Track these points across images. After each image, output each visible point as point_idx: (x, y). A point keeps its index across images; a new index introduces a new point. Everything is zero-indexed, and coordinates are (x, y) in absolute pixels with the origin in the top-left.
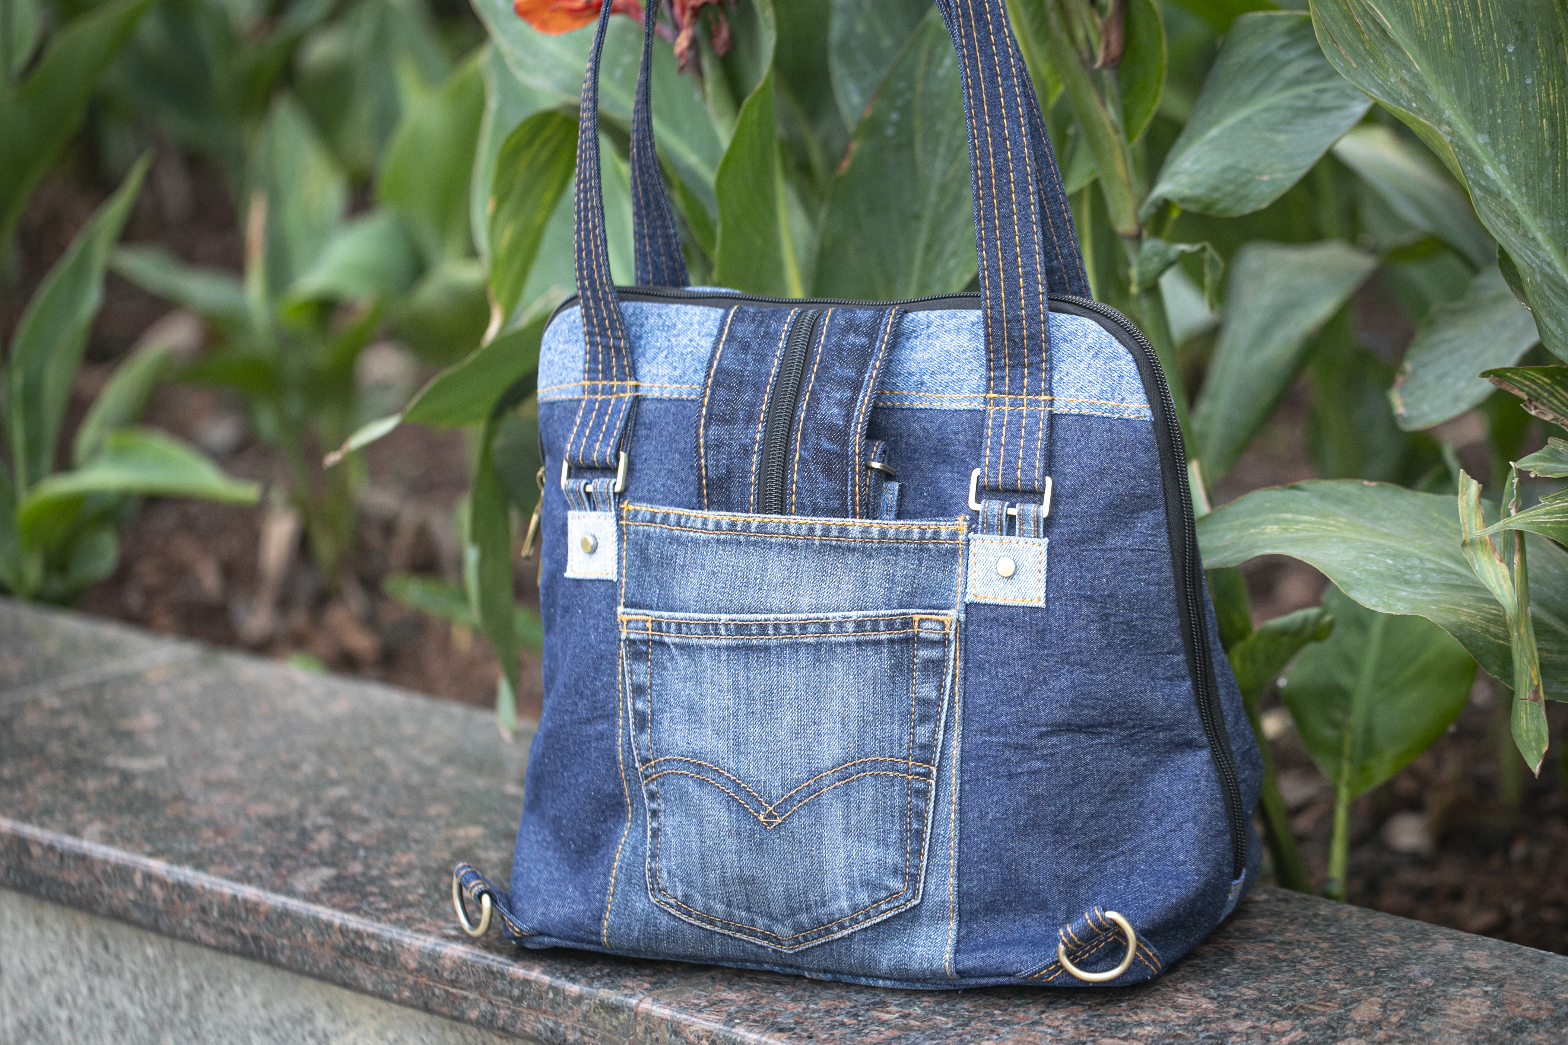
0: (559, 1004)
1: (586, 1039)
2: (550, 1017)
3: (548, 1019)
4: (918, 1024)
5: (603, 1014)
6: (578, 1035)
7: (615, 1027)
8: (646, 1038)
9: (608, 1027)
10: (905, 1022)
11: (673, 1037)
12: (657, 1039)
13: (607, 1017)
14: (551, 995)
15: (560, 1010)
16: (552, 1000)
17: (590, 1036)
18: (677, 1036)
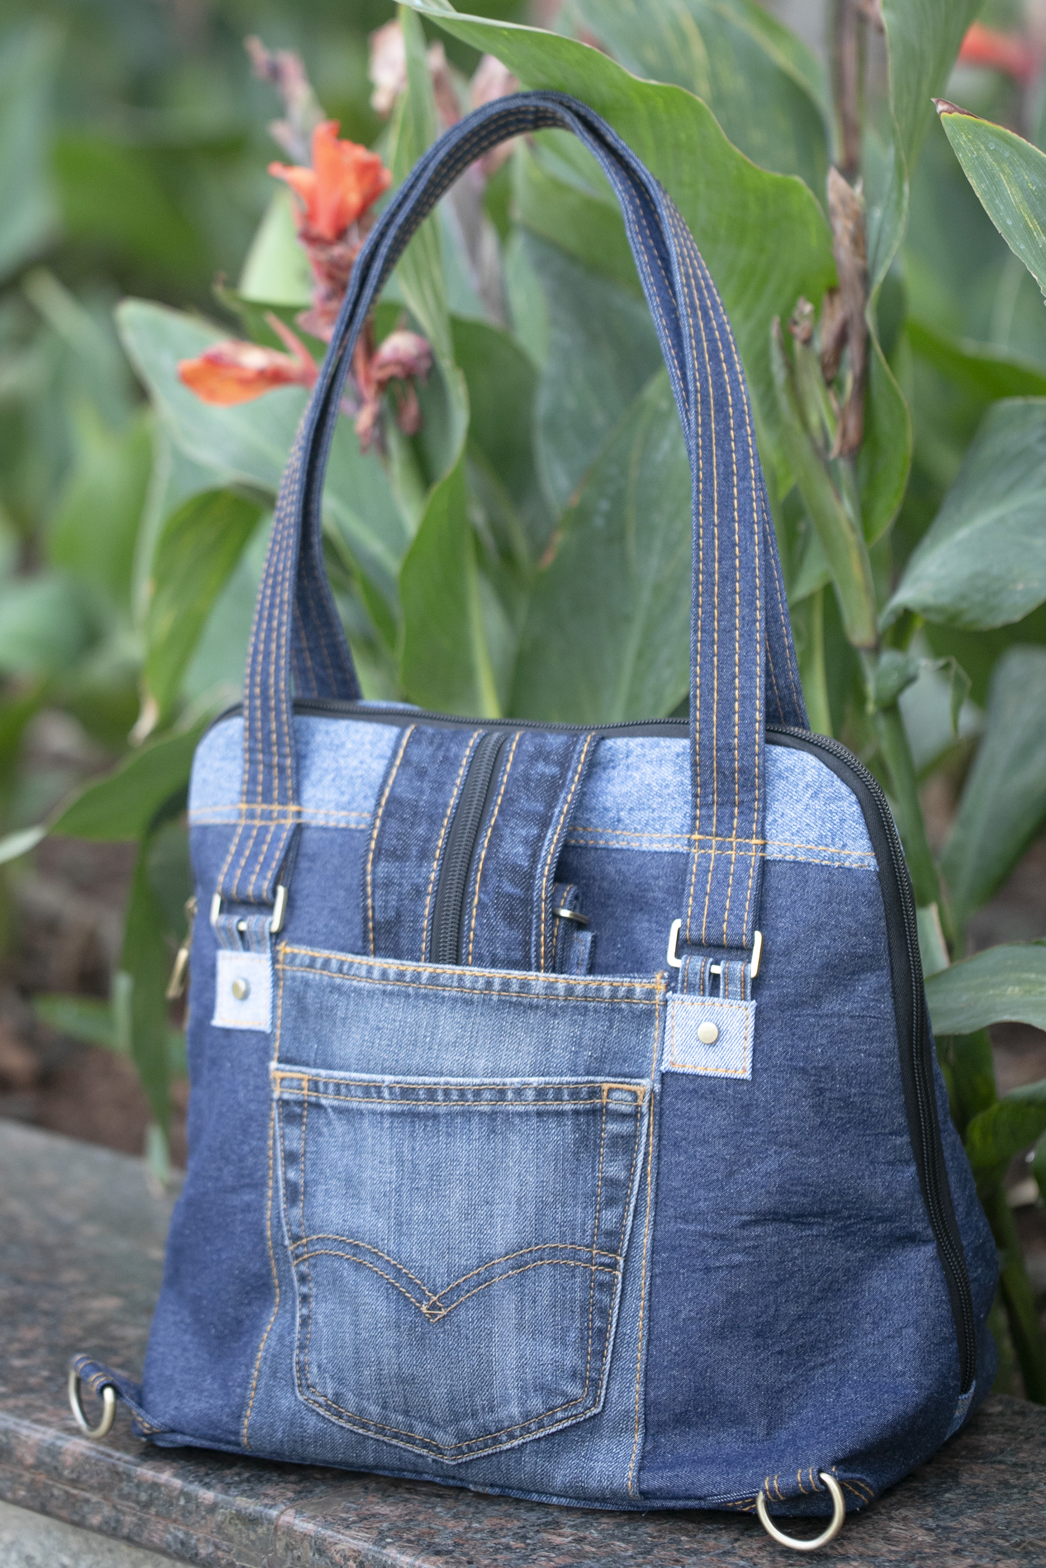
0: (190, 1513)
1: (220, 1553)
2: (181, 1527)
3: (179, 1530)
4: (594, 1550)
5: (240, 1526)
6: (211, 1549)
7: (253, 1542)
8: (287, 1556)
9: (245, 1541)
10: (579, 1547)
11: (317, 1556)
12: (299, 1557)
13: (244, 1529)
14: (182, 1502)
15: (194, 1518)
16: (184, 1507)
17: (224, 1551)
18: (320, 1555)
